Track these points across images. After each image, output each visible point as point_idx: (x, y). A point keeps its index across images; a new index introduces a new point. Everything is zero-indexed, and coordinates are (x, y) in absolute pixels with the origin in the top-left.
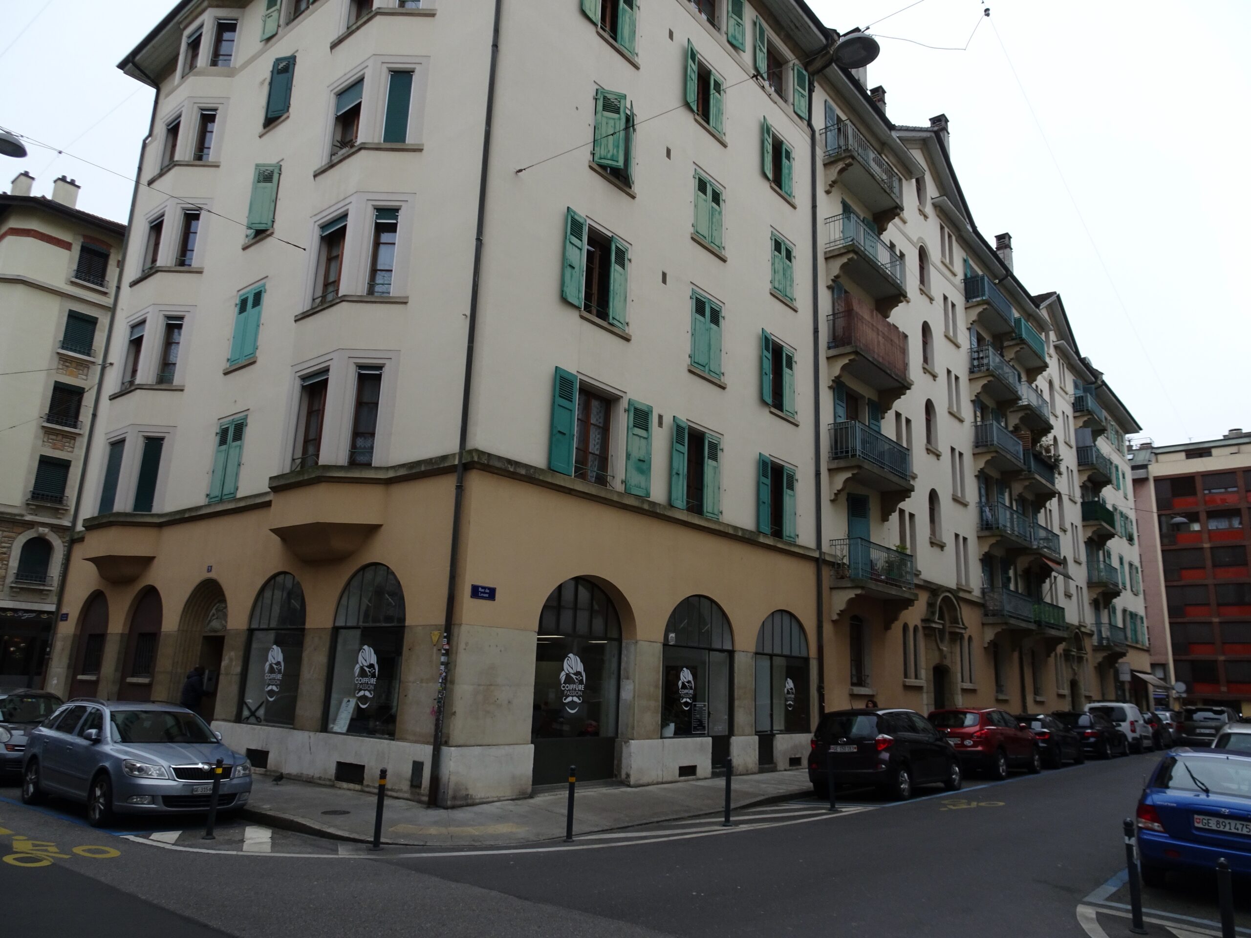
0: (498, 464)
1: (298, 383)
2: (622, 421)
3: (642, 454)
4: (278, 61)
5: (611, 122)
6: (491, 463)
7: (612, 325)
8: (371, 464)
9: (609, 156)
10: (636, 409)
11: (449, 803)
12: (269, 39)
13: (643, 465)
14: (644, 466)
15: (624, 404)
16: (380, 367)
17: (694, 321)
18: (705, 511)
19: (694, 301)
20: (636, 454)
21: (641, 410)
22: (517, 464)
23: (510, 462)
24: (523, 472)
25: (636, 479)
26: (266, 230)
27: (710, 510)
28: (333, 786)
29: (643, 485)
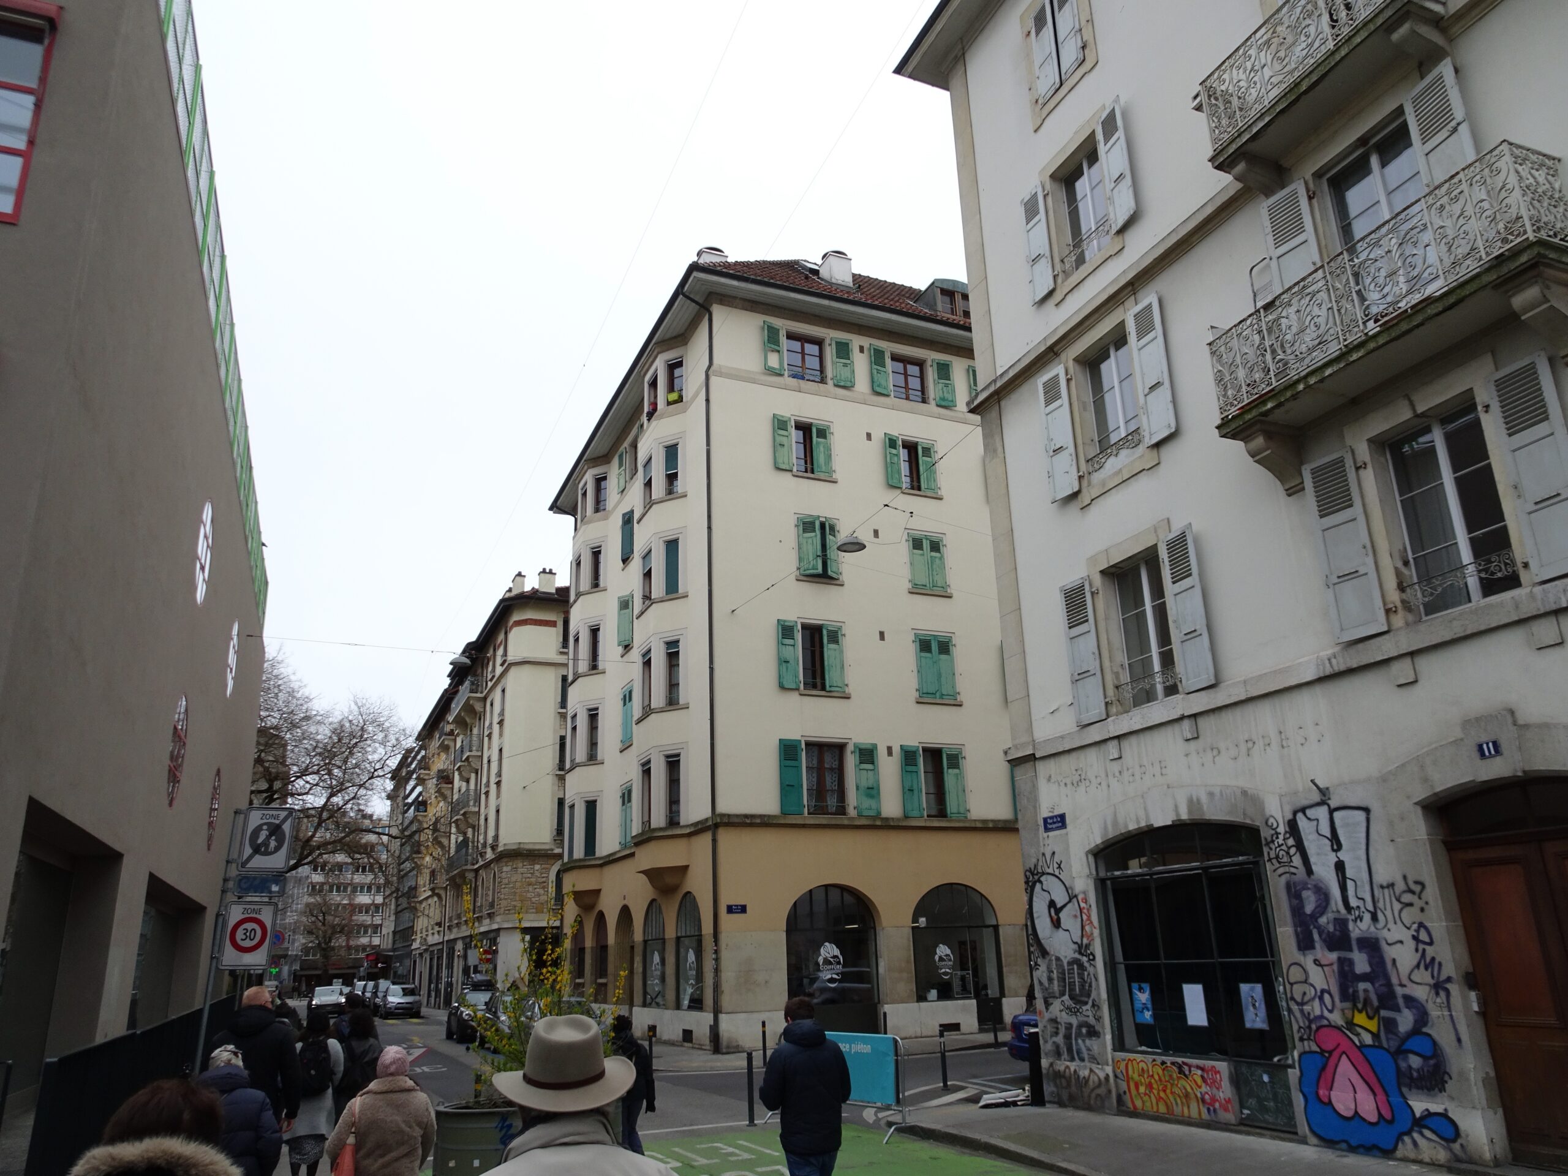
0: (736, 820)
1: (640, 768)
2: (851, 761)
3: (870, 784)
4: (624, 515)
5: (810, 541)
6: (731, 821)
7: (830, 692)
8: (679, 823)
9: (811, 567)
10: (860, 750)
11: (724, 1050)
12: (622, 491)
13: (872, 792)
14: (874, 792)
15: (850, 748)
16: (678, 755)
17: (919, 660)
18: (949, 812)
19: (918, 643)
20: (864, 784)
21: (865, 750)
22: (753, 816)
23: (746, 816)
24: (758, 821)
25: (867, 803)
26: (629, 645)
27: (955, 810)
28: (682, 1046)
29: (874, 806)
